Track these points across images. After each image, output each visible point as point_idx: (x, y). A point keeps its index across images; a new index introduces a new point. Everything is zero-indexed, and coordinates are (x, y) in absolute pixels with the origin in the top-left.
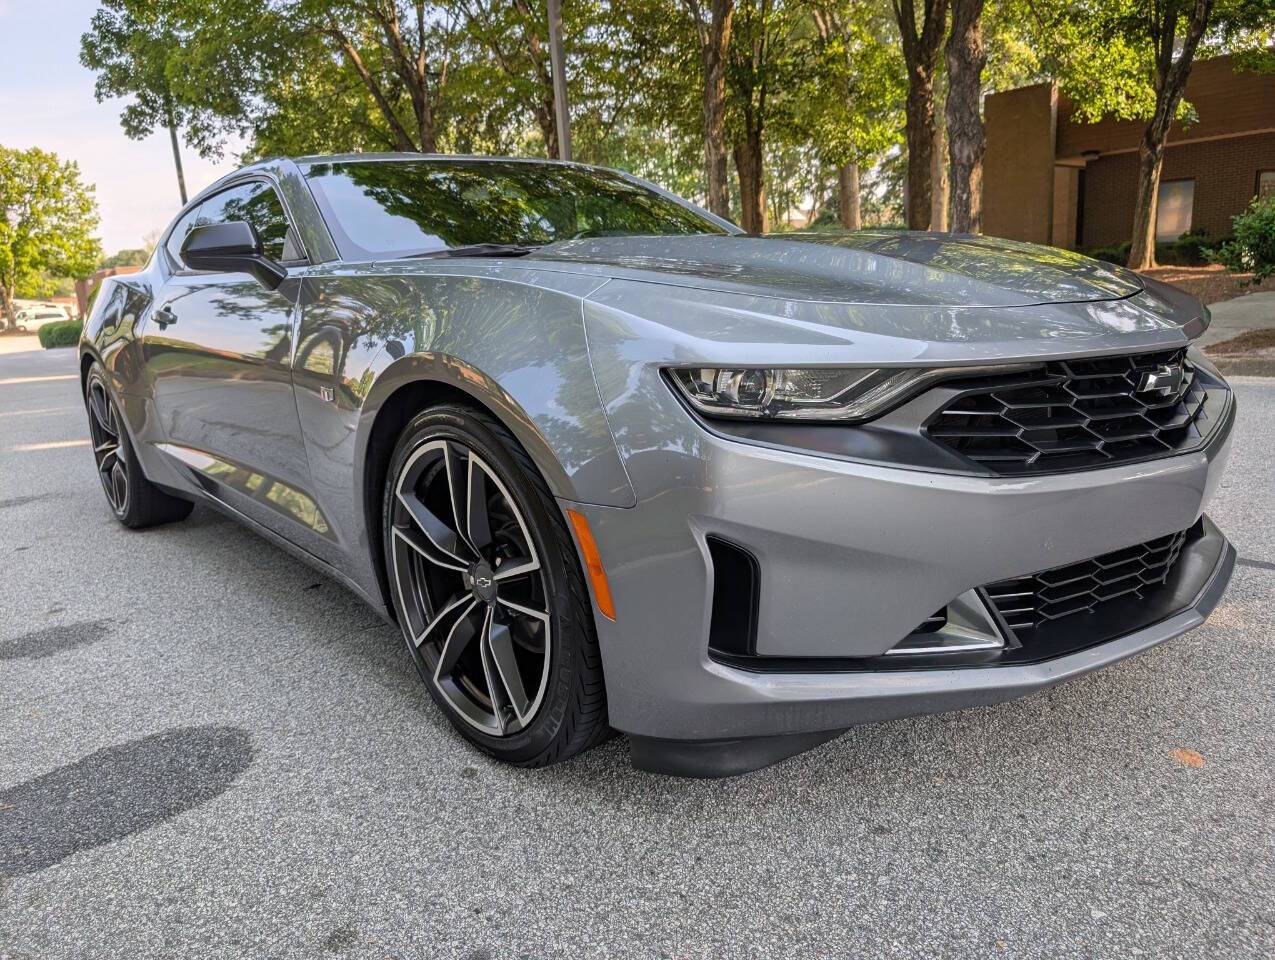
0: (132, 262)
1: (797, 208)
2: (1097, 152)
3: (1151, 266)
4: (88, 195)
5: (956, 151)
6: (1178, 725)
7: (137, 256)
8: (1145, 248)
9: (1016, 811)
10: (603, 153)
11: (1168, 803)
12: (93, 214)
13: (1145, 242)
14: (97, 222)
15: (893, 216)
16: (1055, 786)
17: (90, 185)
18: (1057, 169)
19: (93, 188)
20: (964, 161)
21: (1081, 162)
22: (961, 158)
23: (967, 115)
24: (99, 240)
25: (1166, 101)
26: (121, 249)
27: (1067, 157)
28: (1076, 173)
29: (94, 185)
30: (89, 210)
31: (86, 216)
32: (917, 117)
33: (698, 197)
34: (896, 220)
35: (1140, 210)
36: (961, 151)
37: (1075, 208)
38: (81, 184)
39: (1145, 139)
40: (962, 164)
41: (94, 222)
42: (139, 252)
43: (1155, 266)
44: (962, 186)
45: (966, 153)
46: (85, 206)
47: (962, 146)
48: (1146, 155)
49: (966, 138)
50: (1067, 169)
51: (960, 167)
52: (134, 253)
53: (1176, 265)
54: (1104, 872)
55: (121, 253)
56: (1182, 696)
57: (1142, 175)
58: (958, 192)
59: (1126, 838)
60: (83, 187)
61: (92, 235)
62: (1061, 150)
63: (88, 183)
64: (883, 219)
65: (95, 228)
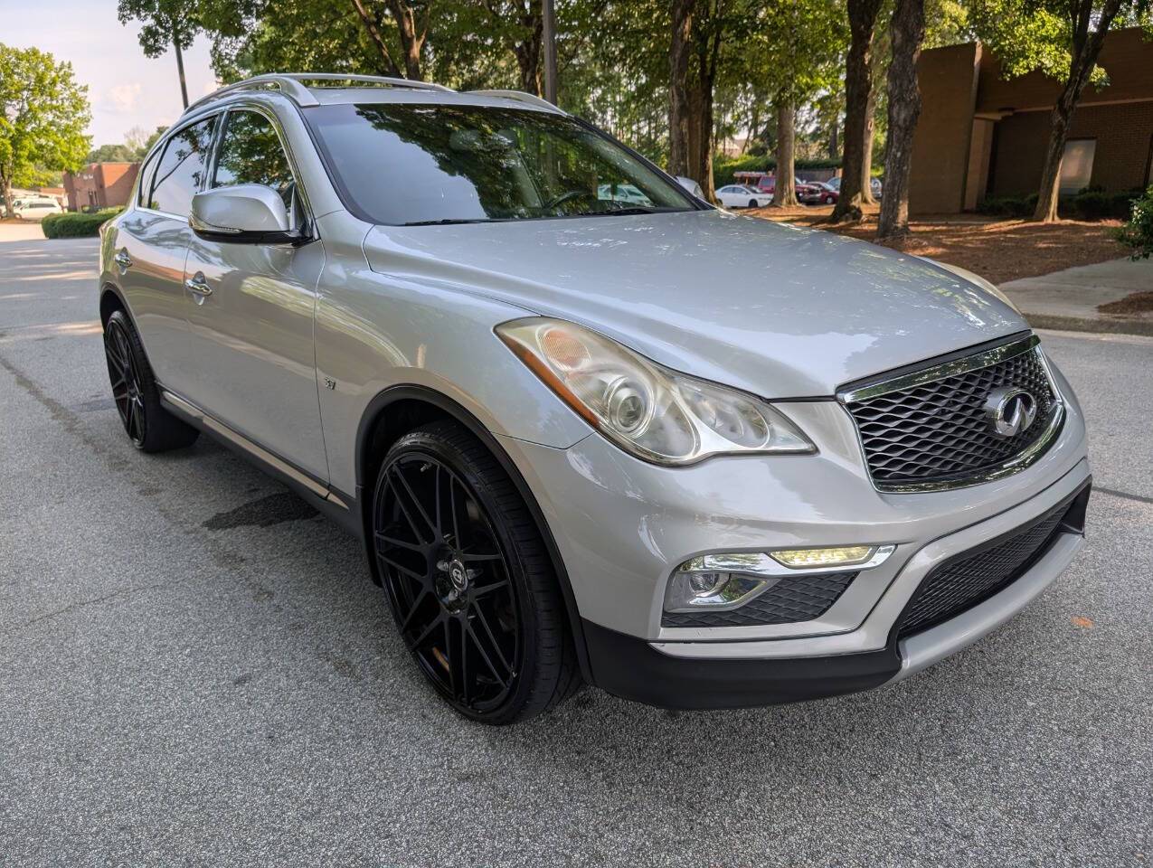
0: (114, 157)
1: (732, 139)
2: (1012, 109)
3: (1053, 219)
4: (80, 94)
5: (895, 114)
6: (1076, 603)
7: (119, 151)
8: (1049, 203)
9: (978, 649)
10: (564, 83)
11: (1070, 647)
12: (86, 113)
13: (1050, 197)
14: (88, 121)
15: (820, 150)
16: (1001, 635)
17: (83, 85)
18: (975, 122)
19: (85, 89)
20: (901, 123)
21: (998, 117)
22: (897, 121)
23: (906, 82)
24: (92, 137)
25: (1079, 73)
26: (104, 144)
27: (985, 112)
28: (991, 125)
29: (87, 86)
30: (83, 109)
31: (80, 114)
32: (856, 72)
33: (642, 124)
34: (822, 154)
35: (1047, 169)
36: (898, 114)
37: (988, 158)
38: (75, 84)
39: (1057, 106)
40: (899, 126)
41: (86, 120)
42: (120, 147)
43: (1057, 221)
44: (897, 145)
45: (903, 116)
46: (78, 104)
47: (900, 109)
48: (1057, 121)
49: (903, 104)
50: (983, 122)
51: (896, 128)
52: (116, 148)
53: (1076, 220)
54: (1033, 682)
55: (103, 147)
56: (1079, 585)
57: (1052, 139)
58: (894, 150)
59: (1046, 665)
60: (77, 87)
61: (85, 133)
62: (980, 106)
63: (81, 83)
64: (811, 153)
65: (87, 126)
